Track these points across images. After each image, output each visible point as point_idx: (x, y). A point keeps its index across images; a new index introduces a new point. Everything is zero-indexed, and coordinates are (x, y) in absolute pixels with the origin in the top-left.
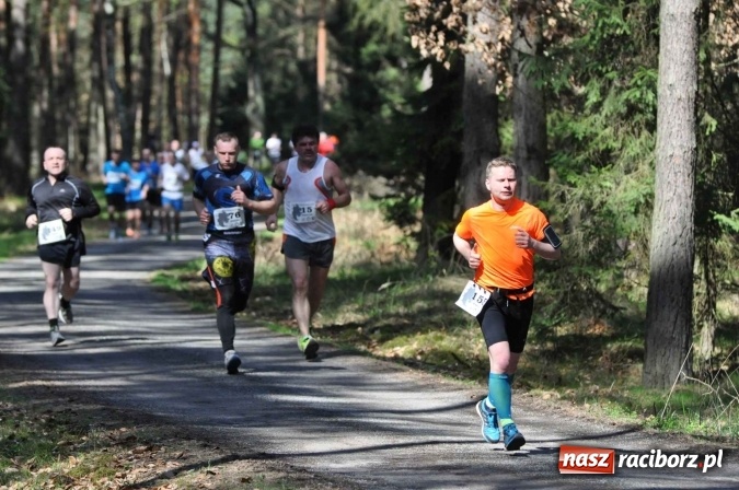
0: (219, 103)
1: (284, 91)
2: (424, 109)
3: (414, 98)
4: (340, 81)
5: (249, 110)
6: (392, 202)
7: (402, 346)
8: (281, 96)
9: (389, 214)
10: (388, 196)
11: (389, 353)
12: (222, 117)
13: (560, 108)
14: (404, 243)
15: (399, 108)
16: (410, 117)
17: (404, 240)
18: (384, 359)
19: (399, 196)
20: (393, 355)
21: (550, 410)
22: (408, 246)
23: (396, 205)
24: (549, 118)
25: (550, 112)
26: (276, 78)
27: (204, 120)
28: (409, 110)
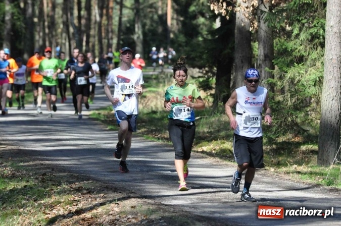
0: (122, 34)
1: (152, 28)
2: (217, 37)
3: (212, 32)
4: (178, 24)
5: (135, 37)
6: (201, 80)
7: (205, 146)
8: (150, 30)
9: (200, 85)
10: (199, 77)
11: (200, 150)
12: (122, 40)
13: (280, 37)
14: (207, 99)
15: (205, 36)
16: (210, 40)
17: (207, 97)
18: (198, 152)
19: (204, 77)
20: (201, 150)
21: (274, 176)
22: (209, 100)
23: (203, 81)
24: (274, 41)
25: (275, 39)
26: (148, 22)
27: (115, 41)
28: (210, 37)
